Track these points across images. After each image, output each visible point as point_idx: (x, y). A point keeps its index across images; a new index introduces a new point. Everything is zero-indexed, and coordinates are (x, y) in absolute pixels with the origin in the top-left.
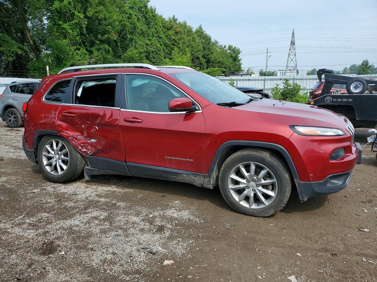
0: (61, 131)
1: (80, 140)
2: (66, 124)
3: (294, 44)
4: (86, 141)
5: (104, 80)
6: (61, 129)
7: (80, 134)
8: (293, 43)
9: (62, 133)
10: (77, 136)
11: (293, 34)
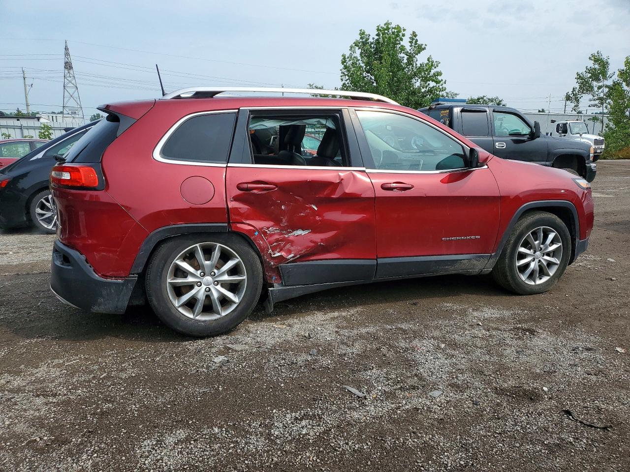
0: (235, 223)
1: (271, 235)
2: (246, 207)
3: (71, 68)
4: (282, 236)
5: (300, 118)
6: (237, 218)
7: (271, 223)
8: (68, 66)
9: (239, 225)
10: (268, 228)
11: (66, 49)
